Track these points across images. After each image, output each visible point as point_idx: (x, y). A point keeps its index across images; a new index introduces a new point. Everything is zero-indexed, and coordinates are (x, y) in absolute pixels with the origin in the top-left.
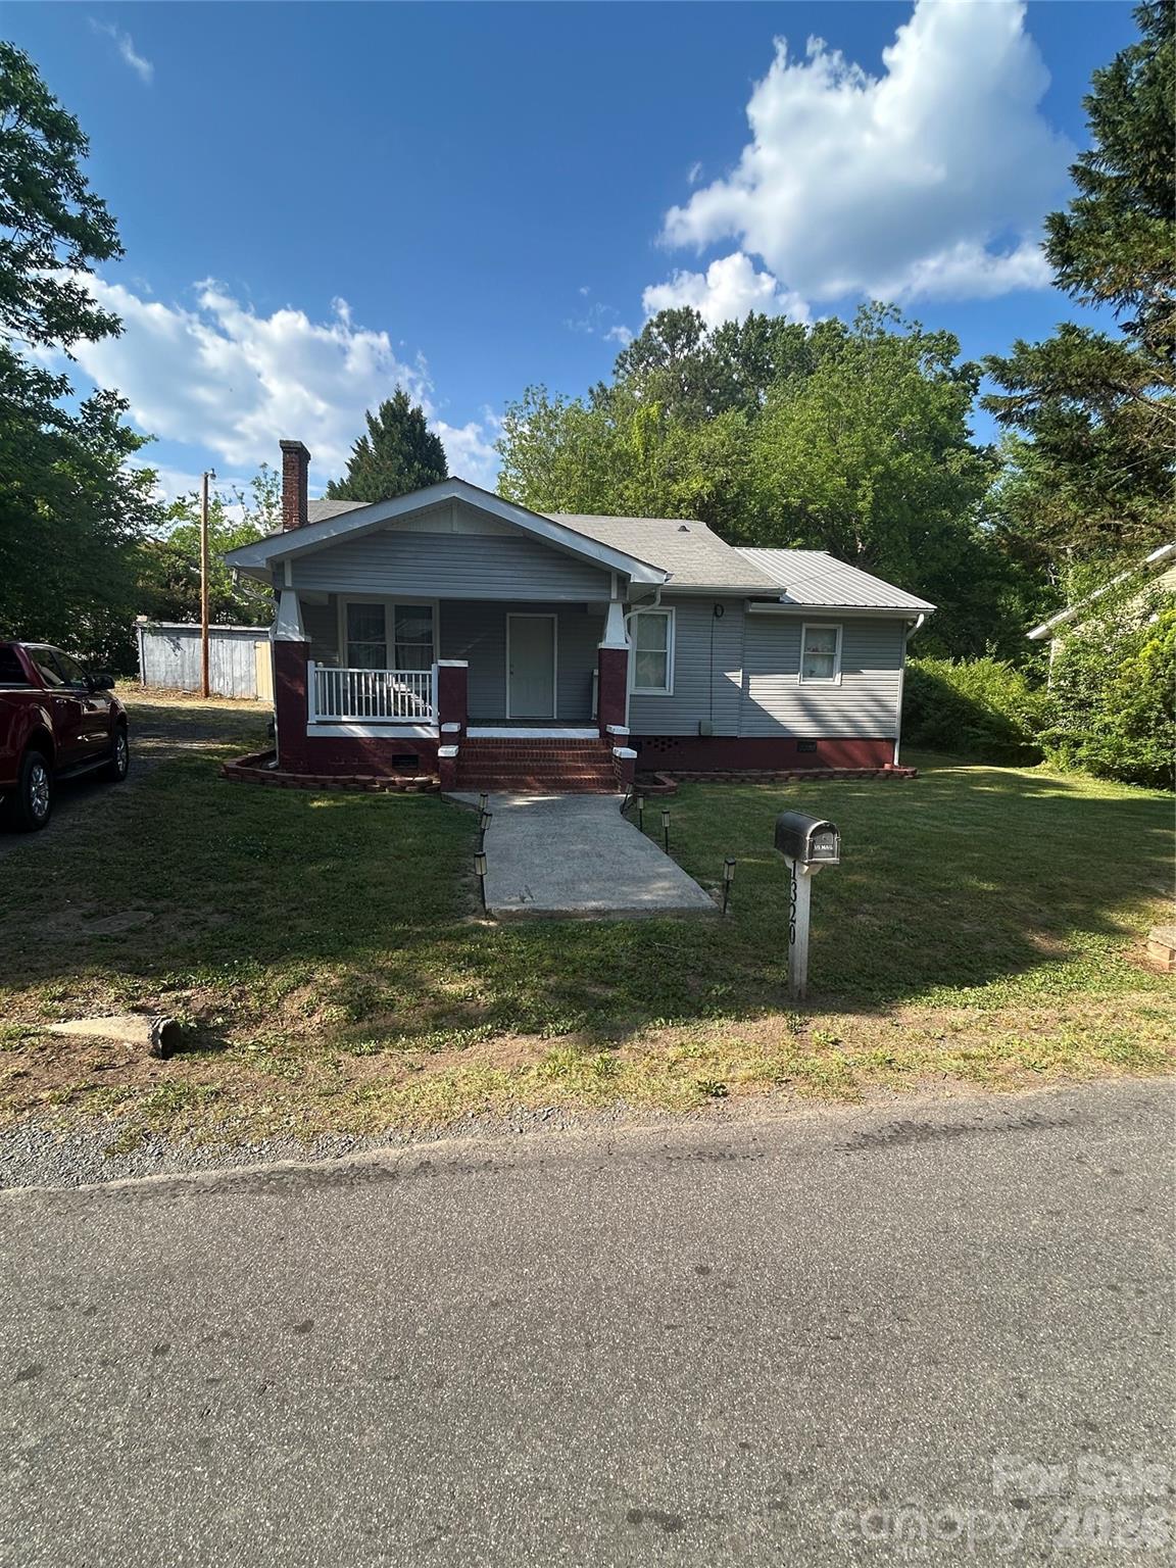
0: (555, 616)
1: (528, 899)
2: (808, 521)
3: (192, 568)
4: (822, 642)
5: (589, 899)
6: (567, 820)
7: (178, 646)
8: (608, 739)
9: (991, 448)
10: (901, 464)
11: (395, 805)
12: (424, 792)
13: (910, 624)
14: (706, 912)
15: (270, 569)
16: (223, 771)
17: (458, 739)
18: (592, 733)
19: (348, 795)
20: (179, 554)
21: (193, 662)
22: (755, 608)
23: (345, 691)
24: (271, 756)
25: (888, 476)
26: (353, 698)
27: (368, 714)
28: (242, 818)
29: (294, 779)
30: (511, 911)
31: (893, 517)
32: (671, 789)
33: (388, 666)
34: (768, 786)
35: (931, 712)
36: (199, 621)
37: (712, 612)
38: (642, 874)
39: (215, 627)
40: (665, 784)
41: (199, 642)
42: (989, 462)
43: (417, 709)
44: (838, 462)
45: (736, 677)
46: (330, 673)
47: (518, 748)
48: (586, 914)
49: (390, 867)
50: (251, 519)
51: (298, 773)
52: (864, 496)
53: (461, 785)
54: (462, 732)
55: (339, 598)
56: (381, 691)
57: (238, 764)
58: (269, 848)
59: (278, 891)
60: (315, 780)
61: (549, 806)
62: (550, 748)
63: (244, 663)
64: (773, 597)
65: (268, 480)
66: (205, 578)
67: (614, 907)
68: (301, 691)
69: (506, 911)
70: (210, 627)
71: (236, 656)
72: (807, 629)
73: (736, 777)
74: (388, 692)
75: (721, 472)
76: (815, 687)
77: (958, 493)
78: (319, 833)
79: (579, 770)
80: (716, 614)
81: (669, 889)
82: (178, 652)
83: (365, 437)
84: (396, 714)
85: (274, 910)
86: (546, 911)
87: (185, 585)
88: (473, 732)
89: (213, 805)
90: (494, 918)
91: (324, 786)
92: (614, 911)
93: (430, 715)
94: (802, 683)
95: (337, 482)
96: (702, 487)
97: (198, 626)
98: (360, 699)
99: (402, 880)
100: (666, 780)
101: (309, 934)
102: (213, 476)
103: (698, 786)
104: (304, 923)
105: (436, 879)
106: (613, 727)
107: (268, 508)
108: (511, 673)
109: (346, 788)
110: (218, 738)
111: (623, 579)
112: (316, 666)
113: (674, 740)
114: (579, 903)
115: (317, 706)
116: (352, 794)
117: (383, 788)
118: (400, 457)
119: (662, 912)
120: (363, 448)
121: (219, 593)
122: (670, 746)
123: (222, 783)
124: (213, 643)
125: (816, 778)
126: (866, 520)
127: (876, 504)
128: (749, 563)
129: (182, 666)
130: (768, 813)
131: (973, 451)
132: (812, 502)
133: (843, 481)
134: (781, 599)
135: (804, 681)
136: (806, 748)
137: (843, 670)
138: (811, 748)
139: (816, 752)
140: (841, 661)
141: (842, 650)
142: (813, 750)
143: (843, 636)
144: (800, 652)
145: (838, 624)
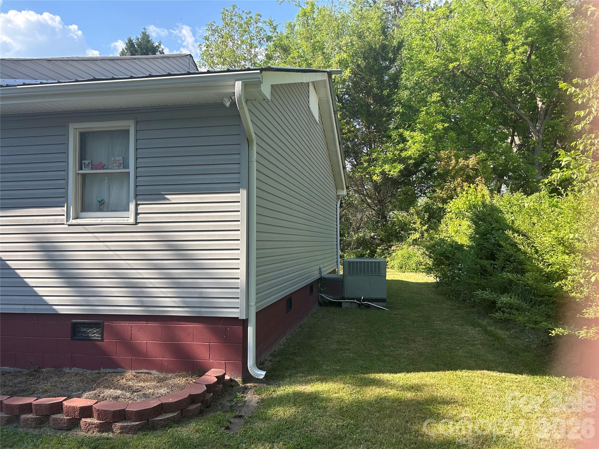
72: (82, 134)
94: (72, 221)
135: (77, 218)
136: (86, 334)
137: (138, 197)
138: (95, 333)
139: (103, 341)
140: (136, 181)
141: (136, 163)
142: (98, 337)
143: (136, 140)
144: (66, 170)
145: (127, 121)
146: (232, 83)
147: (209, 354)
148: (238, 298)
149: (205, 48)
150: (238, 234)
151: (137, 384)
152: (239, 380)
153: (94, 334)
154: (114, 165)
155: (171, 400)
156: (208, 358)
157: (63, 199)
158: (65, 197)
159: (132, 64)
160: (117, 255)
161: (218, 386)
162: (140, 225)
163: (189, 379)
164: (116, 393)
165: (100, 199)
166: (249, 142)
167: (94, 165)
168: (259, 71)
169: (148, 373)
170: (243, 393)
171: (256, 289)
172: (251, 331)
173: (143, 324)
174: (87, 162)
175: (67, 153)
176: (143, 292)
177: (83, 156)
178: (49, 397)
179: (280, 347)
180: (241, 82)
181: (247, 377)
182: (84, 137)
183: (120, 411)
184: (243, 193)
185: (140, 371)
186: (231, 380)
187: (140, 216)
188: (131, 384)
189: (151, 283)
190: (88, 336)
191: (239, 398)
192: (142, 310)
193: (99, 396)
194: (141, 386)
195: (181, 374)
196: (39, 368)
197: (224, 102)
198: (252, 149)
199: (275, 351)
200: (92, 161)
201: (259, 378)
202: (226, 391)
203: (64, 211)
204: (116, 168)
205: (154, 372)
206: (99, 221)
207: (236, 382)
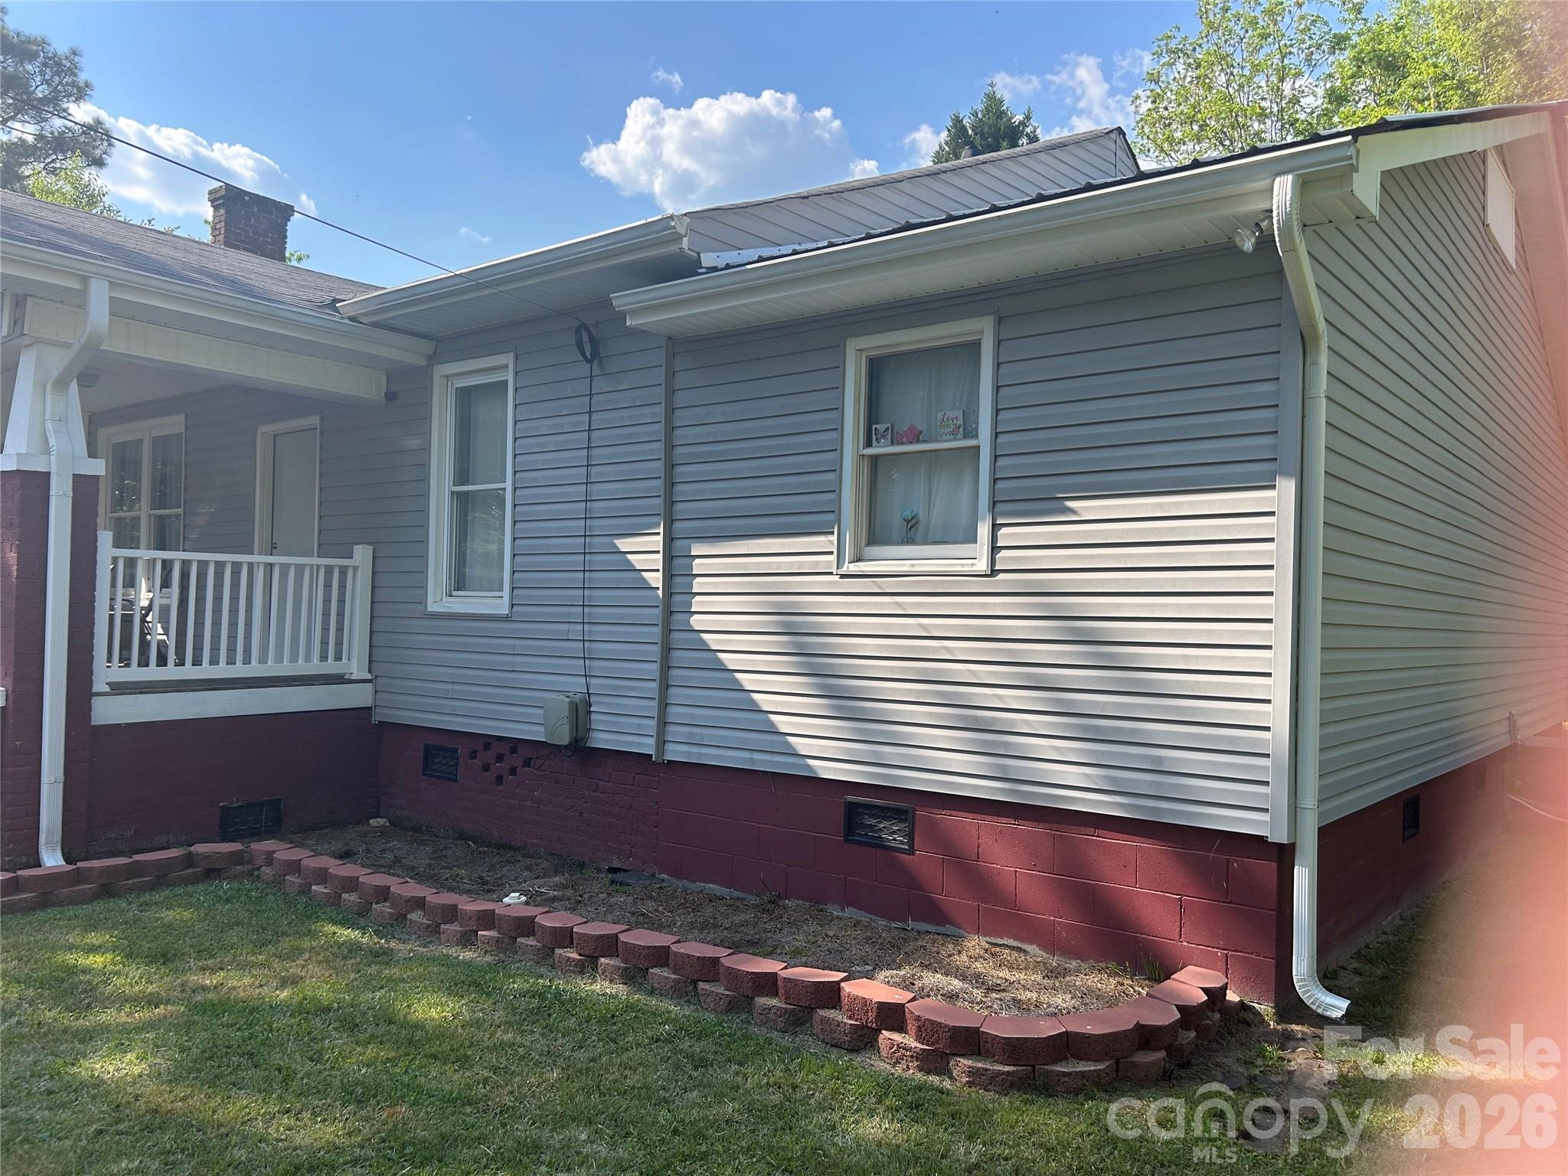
0: (317, 420)
45: (646, 554)
94: (849, 567)
122: (513, 770)
135: (858, 559)
136: (875, 832)
137: (1000, 507)
138: (894, 833)
139: (913, 854)
140: (994, 469)
141: (995, 423)
142: (902, 842)
143: (998, 366)
144: (838, 450)
145: (976, 319)
146: (1262, 184)
147: (1178, 924)
148: (1267, 783)
149: (1149, 105)
150: (1267, 605)
151: (993, 972)
152: (1265, 1008)
153: (893, 835)
154: (942, 431)
155: (1089, 1029)
156: (1177, 937)
157: (831, 517)
158: (835, 510)
159: (978, 176)
160: (946, 648)
161: (1210, 1014)
162: (1001, 576)
163: (1125, 982)
164: (950, 984)
165: (908, 514)
166: (1306, 342)
167: (897, 433)
168: (1349, 138)
169: (1019, 950)
170: (1283, 1048)
171: (1321, 763)
172: (1303, 880)
173: (1006, 823)
174: (881, 427)
175: (840, 409)
176: (1006, 745)
177: (873, 414)
178: (806, 965)
179: (1383, 938)
180: (1290, 177)
181: (1291, 1007)
182: (877, 368)
183: (968, 1029)
184: (1287, 488)
185: (999, 941)
186: (1243, 1006)
187: (1003, 553)
188: (980, 970)
189: (1027, 723)
190: (880, 837)
191: (1271, 1058)
192: (1005, 790)
193: (913, 984)
194: (1006, 980)
195: (1104, 965)
196: (779, 897)
197: (1237, 240)
198: (1315, 363)
199: (1367, 947)
200: (892, 425)
201: (1328, 1014)
202: (1230, 1033)
203: (832, 543)
204: (948, 437)
205: (1032, 949)
206: (905, 566)
207: (1257, 1014)
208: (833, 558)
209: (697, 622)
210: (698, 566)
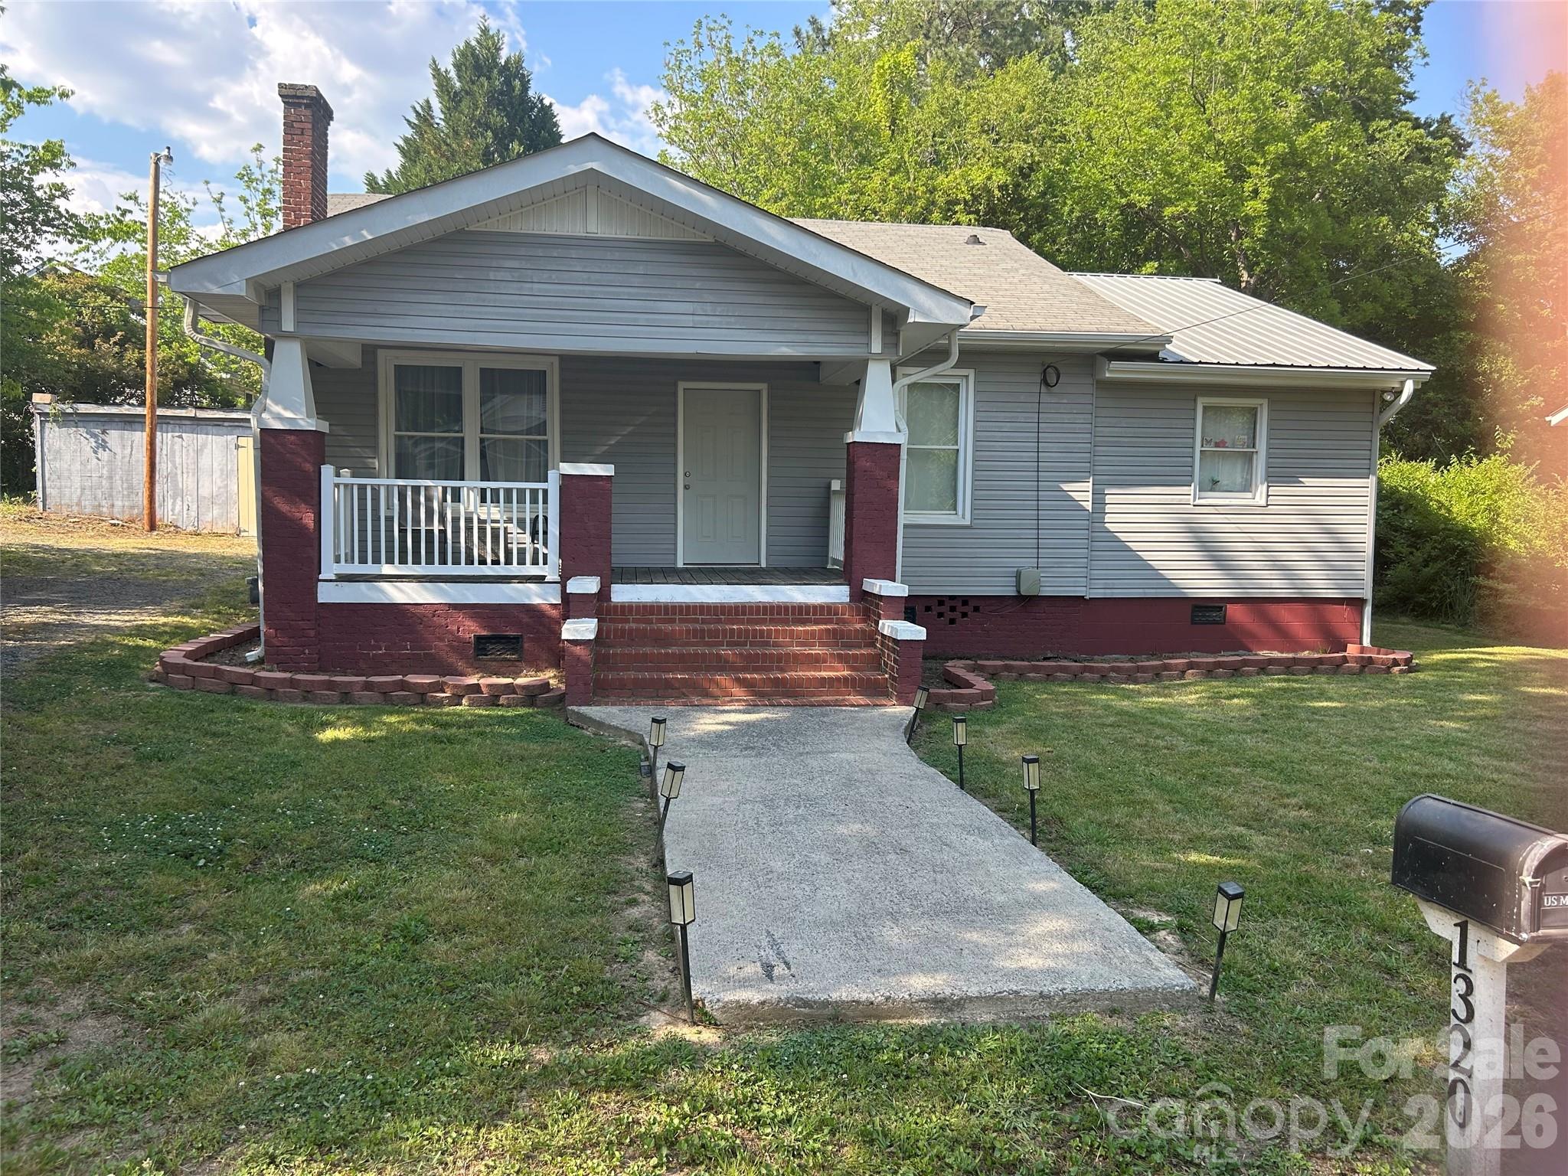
0: (763, 387)
1: (779, 970)
2: (1159, 235)
3: (133, 317)
4: (1233, 430)
5: (912, 967)
6: (814, 763)
7: (104, 446)
8: (867, 604)
9: (1445, 120)
10: (1314, 140)
11: (481, 734)
12: (532, 705)
13: (1388, 398)
14: (1175, 1000)
15: (252, 299)
16: (158, 668)
17: (598, 605)
18: (836, 594)
19: (391, 713)
20: (112, 292)
21: (129, 472)
22: (1116, 370)
23: (389, 520)
24: (250, 637)
25: (1292, 161)
26: (403, 532)
27: (430, 561)
28: (181, 770)
29: (292, 683)
30: (747, 1006)
31: (1301, 229)
32: (985, 695)
33: (467, 475)
34: (1150, 688)
35: (1405, 550)
36: (142, 404)
37: (1038, 379)
38: (1001, 898)
39: (169, 412)
40: (971, 686)
41: (140, 437)
42: (1446, 140)
43: (522, 552)
44: (1210, 138)
45: (1082, 492)
46: (362, 488)
47: (704, 621)
48: (910, 1007)
49: (474, 885)
50: (236, 236)
51: (299, 671)
52: (1256, 192)
53: (602, 691)
54: (604, 594)
55: (381, 353)
56: (456, 520)
57: (189, 655)
58: (228, 839)
59: (234, 952)
60: (330, 685)
61: (770, 733)
62: (763, 622)
63: (216, 475)
64: (1148, 353)
65: (265, 171)
66: (153, 331)
67: (973, 991)
68: (309, 520)
69: (739, 1006)
70: (160, 412)
71: (205, 461)
72: (1205, 408)
73: (1091, 670)
74: (469, 520)
75: (1020, 152)
76: (1221, 510)
77: (1404, 191)
78: (331, 803)
79: (815, 661)
80: (1045, 382)
81: (1072, 937)
82: (104, 455)
83: (428, 102)
84: (483, 562)
85: (222, 1005)
86: (826, 1004)
87: (121, 343)
88: (623, 594)
89: (128, 743)
90: (710, 1022)
91: (346, 696)
92: (971, 999)
93: (545, 563)
94: (1198, 502)
95: (381, 176)
96: (989, 178)
97: (139, 411)
98: (416, 533)
99: (502, 919)
100: (970, 677)
101: (294, 1077)
102: (169, 158)
103: (1028, 688)
104: (285, 1044)
105: (573, 913)
106: (878, 582)
107: (264, 216)
108: (686, 487)
109: (389, 699)
110: (160, 604)
111: (894, 317)
112: (338, 475)
113: (972, 604)
114: (893, 981)
115: (337, 546)
116: (398, 713)
117: (456, 700)
118: (489, 133)
119: (1078, 999)
120: (425, 117)
121: (179, 357)
122: (964, 615)
123: (153, 693)
124: (166, 439)
125: (1235, 672)
126: (1259, 230)
127: (1275, 208)
128: (1098, 296)
129: (110, 478)
130: (1182, 745)
131: (1417, 125)
132: (1171, 202)
133: (1220, 167)
134: (1161, 355)
135: (1205, 498)
136: (1205, 617)
137: (1270, 479)
138: (1215, 617)
140: (1267, 463)
141: (1268, 444)
142: (1219, 620)
143: (1268, 420)
144: (1194, 447)
154: (1237, 444)
157: (1188, 478)
158: (1190, 475)
162: (1270, 507)
167: (1215, 442)
174: (1209, 439)
175: (1194, 429)
187: (1271, 498)
190: (1208, 620)
200: (1213, 438)
203: (1189, 490)
204: (1240, 447)
206: (1226, 502)
208: (1192, 497)
209: (1110, 527)
210: (1108, 499)
